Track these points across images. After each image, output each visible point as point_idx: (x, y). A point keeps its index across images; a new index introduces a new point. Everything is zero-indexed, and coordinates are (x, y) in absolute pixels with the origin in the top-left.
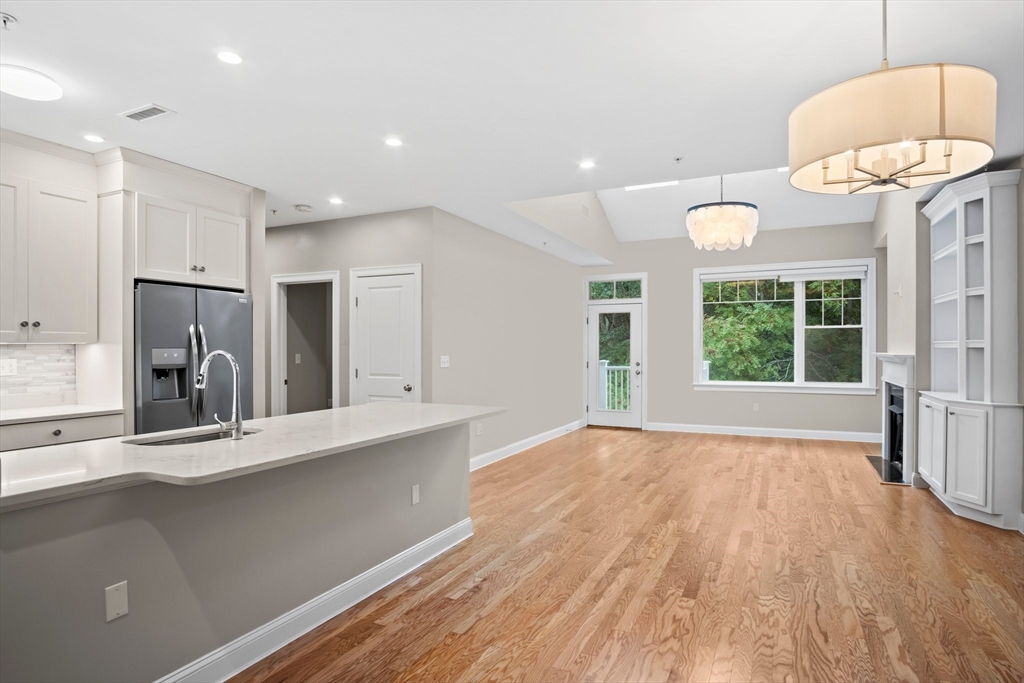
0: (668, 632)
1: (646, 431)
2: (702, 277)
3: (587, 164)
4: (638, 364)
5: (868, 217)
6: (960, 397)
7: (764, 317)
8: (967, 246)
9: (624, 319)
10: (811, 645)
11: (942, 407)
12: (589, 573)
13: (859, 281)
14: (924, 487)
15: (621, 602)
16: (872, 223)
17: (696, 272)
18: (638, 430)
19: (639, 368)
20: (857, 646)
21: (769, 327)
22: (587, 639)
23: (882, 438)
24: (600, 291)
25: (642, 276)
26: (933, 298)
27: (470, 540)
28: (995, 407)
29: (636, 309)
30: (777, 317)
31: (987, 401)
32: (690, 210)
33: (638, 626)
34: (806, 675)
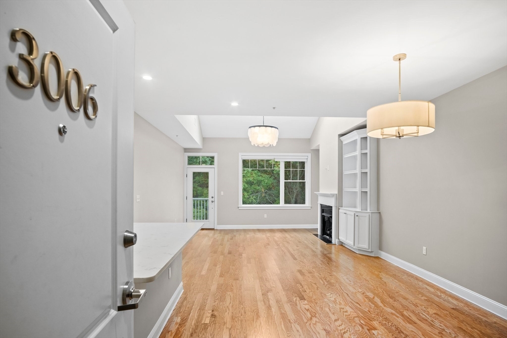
0: (309, 316)
1: (217, 230)
2: (243, 157)
3: (235, 104)
4: (212, 197)
5: (308, 136)
6: (359, 209)
7: (249, 175)
8: (361, 154)
9: (206, 175)
10: (357, 308)
11: (353, 213)
12: (256, 298)
13: (304, 162)
14: (342, 244)
15: (280, 307)
16: (309, 139)
17: (240, 154)
18: (213, 229)
19: (213, 199)
20: (370, 305)
21: (251, 179)
22: (283, 326)
23: (318, 226)
24: (192, 161)
25: (215, 155)
26: (343, 172)
27: (185, 293)
28: (372, 213)
29: (212, 171)
30: (254, 175)
31: (369, 211)
32: (250, 127)
33: (296, 316)
34: (365, 319)
